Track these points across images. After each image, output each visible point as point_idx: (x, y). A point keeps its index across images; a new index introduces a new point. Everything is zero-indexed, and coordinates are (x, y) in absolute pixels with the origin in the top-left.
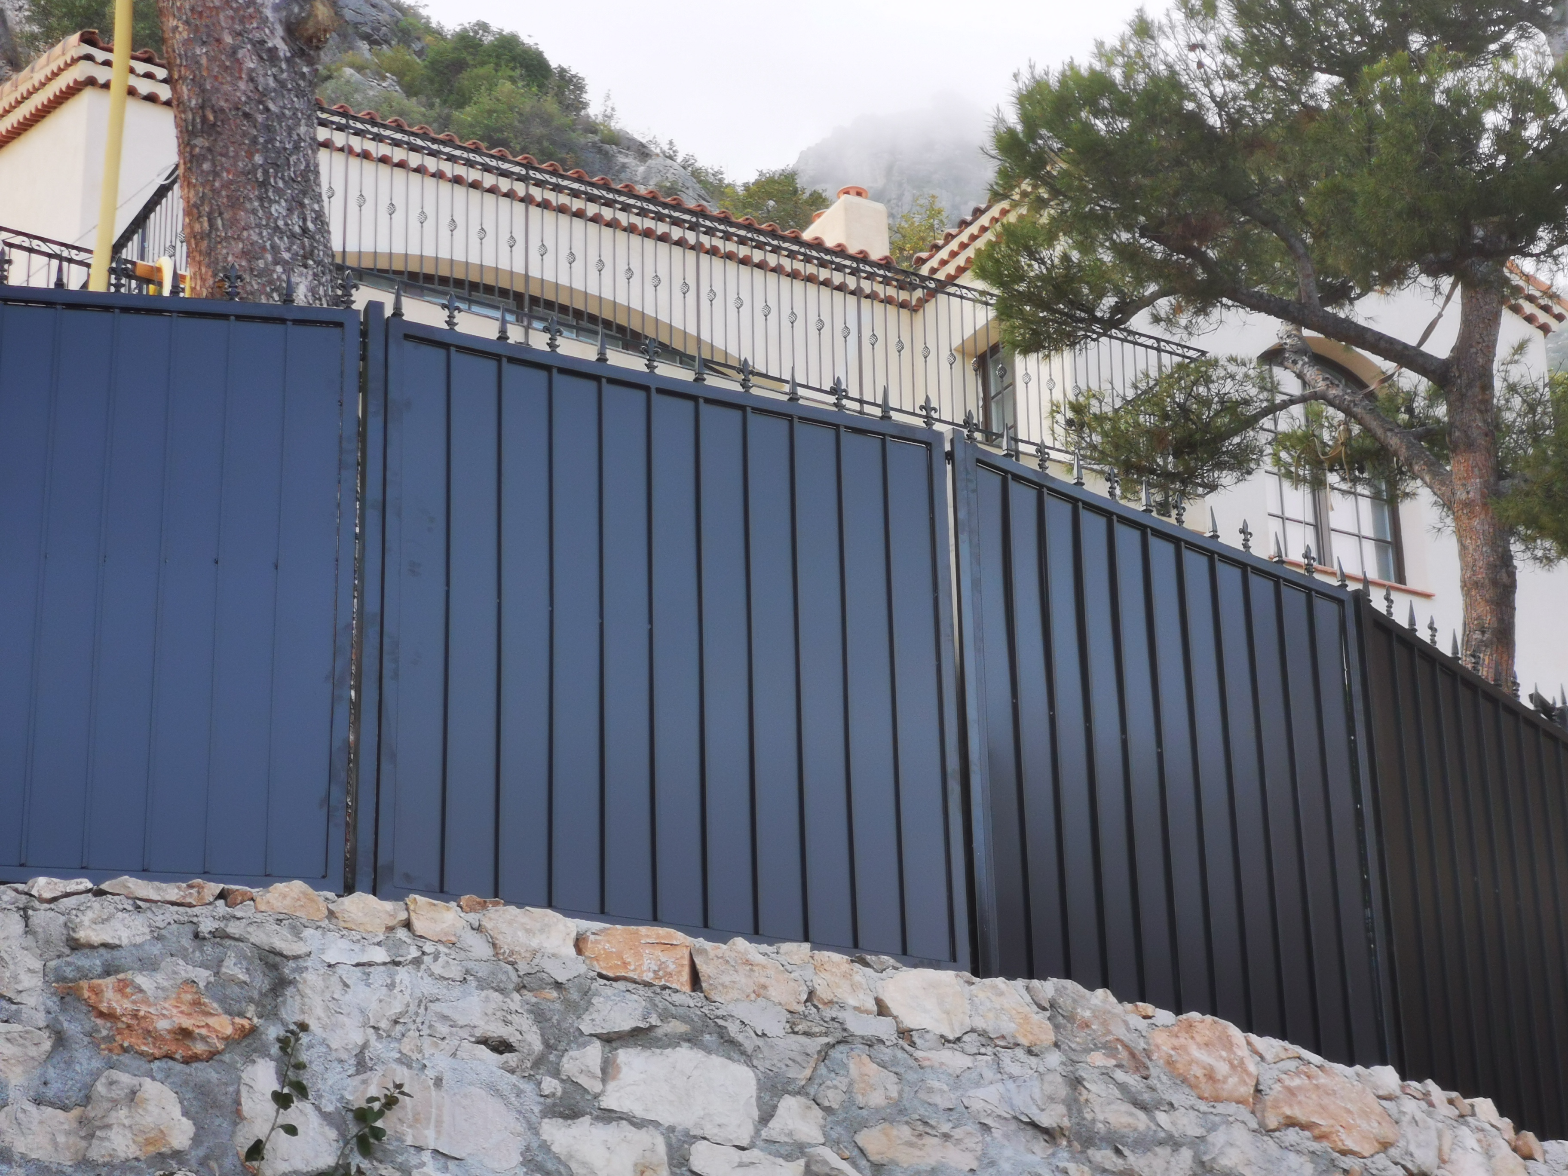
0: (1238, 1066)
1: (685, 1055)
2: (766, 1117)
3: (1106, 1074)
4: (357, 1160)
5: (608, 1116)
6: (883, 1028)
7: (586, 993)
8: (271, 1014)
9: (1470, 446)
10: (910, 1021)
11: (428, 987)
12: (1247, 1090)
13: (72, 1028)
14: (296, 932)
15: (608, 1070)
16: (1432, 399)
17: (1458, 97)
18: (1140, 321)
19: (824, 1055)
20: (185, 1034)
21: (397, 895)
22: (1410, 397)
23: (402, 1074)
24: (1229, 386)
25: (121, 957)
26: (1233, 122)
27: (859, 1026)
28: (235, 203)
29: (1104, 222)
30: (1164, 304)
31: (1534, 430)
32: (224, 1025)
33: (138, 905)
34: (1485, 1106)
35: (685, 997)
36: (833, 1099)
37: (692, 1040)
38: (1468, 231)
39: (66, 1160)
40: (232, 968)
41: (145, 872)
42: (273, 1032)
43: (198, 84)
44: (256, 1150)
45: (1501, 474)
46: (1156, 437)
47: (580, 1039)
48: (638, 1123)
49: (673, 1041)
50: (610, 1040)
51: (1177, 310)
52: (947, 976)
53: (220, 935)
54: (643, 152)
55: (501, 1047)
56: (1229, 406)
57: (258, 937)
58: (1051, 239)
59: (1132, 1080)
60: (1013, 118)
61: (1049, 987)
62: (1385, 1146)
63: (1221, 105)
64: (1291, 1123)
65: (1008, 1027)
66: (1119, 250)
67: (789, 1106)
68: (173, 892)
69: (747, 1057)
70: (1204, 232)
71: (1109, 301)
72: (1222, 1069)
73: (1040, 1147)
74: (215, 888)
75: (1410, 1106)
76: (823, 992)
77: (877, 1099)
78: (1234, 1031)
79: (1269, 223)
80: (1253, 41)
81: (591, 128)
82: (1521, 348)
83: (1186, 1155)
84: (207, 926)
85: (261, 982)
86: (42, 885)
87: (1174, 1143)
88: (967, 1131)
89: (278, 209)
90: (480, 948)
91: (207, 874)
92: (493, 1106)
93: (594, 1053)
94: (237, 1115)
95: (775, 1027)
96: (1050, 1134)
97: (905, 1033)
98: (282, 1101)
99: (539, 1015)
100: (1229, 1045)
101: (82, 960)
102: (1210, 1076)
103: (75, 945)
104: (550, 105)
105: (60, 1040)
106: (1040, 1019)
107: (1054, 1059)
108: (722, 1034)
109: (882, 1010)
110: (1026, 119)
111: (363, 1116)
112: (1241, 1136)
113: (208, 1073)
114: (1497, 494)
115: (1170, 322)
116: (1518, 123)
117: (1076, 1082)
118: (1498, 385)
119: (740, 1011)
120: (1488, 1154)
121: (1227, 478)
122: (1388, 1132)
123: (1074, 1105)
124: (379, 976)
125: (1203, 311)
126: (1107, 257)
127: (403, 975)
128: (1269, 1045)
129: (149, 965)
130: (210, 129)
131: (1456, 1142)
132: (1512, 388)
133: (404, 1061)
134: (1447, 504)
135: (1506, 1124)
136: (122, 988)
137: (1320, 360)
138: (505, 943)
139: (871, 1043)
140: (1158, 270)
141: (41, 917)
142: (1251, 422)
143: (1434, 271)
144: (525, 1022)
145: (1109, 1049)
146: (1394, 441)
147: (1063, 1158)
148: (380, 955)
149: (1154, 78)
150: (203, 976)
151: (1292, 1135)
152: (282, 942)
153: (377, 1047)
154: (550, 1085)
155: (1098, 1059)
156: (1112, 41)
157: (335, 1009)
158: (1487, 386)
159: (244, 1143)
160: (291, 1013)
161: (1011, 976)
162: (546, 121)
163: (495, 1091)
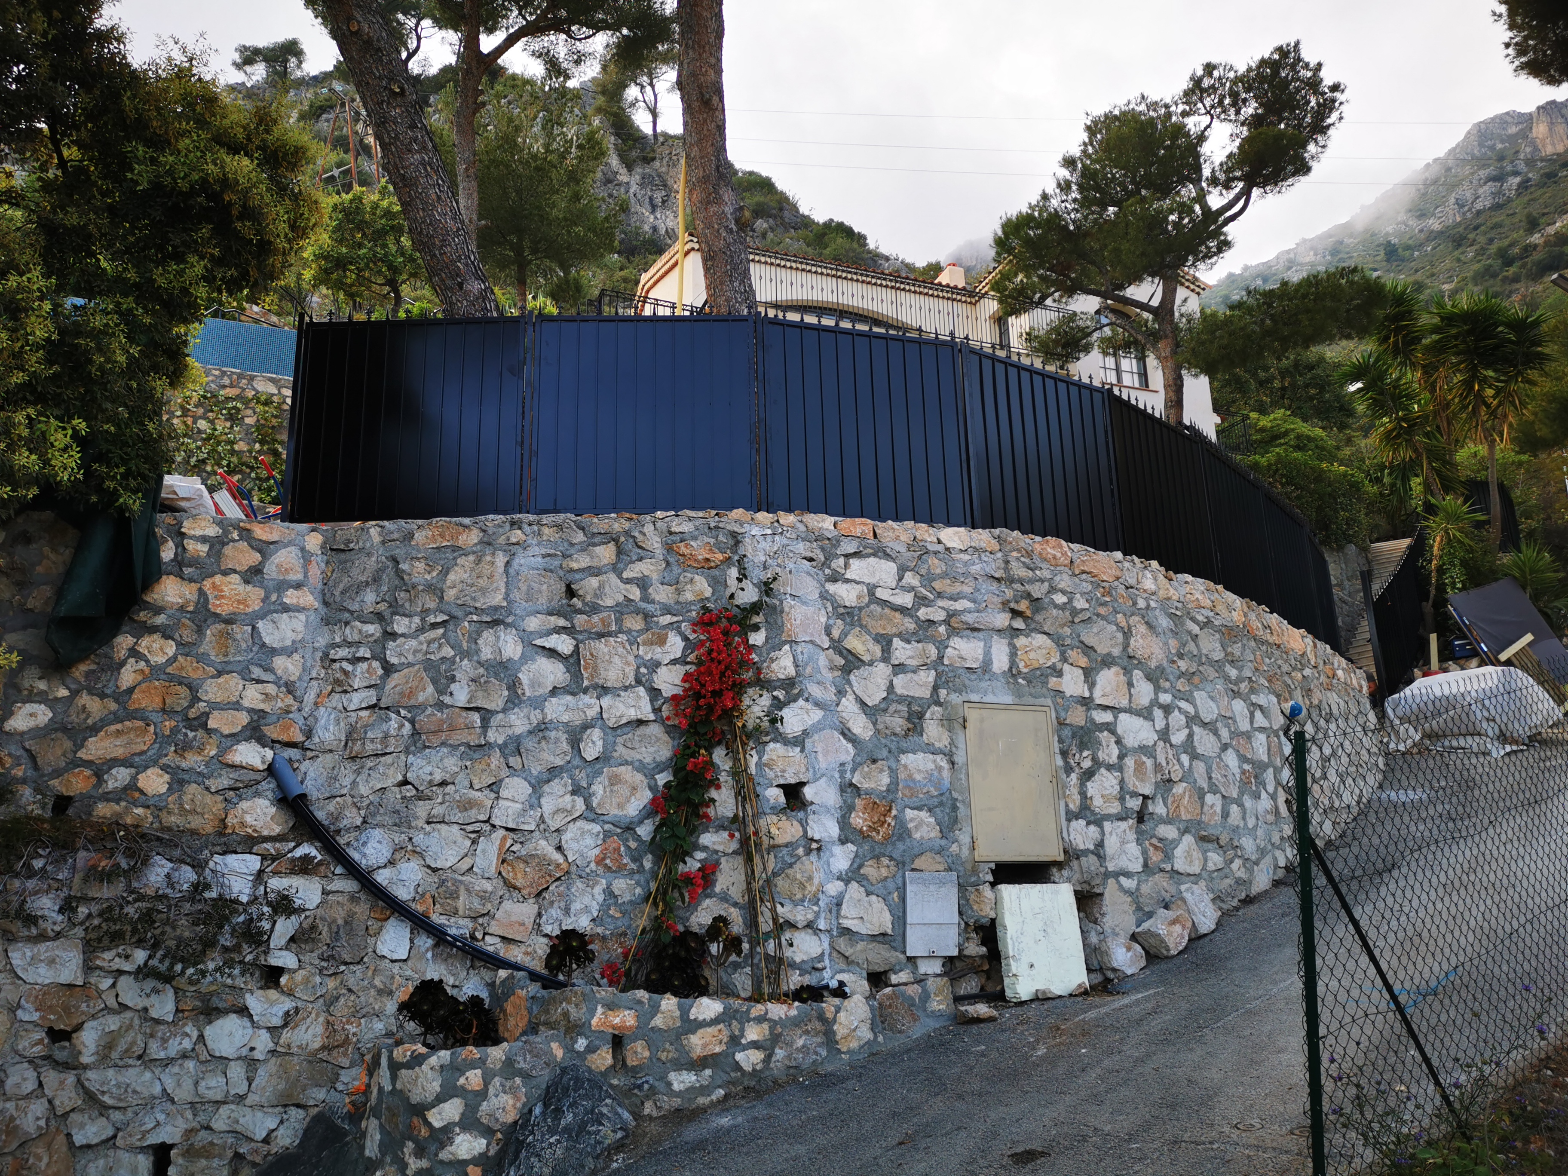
0: (1064, 554)
1: (872, 560)
2: (901, 579)
3: (1018, 559)
4: (765, 598)
5: (847, 581)
6: (940, 548)
7: (838, 541)
8: (735, 552)
9: (1166, 337)
10: (949, 545)
11: (785, 541)
12: (1067, 562)
13: (671, 560)
14: (741, 525)
15: (847, 566)
16: (1154, 321)
17: (1159, 212)
18: (1049, 302)
19: (920, 557)
20: (707, 560)
21: (774, 512)
22: (1147, 321)
23: (778, 570)
24: (1081, 323)
25: (686, 536)
26: (1078, 228)
27: (931, 547)
28: (722, 283)
29: (1035, 268)
30: (1057, 295)
31: (1190, 330)
32: (720, 557)
33: (690, 519)
34: (1154, 564)
35: (872, 541)
36: (923, 572)
37: (874, 555)
38: (1163, 259)
39: (672, 602)
40: (721, 538)
41: (693, 508)
42: (736, 558)
43: (707, 243)
44: (732, 596)
45: (1177, 345)
46: (1056, 342)
47: (837, 556)
48: (858, 583)
49: (868, 556)
50: (847, 556)
51: (1061, 296)
52: (962, 529)
53: (717, 527)
54: (887, 259)
55: (811, 560)
56: (1081, 330)
57: (729, 527)
58: (1016, 275)
59: (1027, 560)
60: (1000, 233)
61: (997, 531)
62: (1118, 578)
63: (1074, 221)
64: (1084, 572)
65: (983, 545)
66: (1040, 277)
67: (908, 575)
68: (701, 514)
69: (894, 560)
70: (1069, 268)
71: (1038, 295)
72: (1059, 555)
73: (995, 584)
74: (714, 512)
75: (1127, 564)
76: (919, 537)
77: (938, 571)
78: (1063, 543)
79: (1093, 263)
80: (1085, 198)
81: (869, 252)
82: (1185, 300)
83: (1046, 584)
84: (712, 525)
85: (731, 542)
86: (659, 514)
87: (1042, 581)
88: (970, 580)
89: (736, 284)
90: (802, 528)
91: (713, 508)
92: (809, 579)
93: (841, 561)
94: (726, 586)
95: (903, 550)
96: (998, 580)
97: (947, 549)
98: (740, 580)
99: (823, 549)
100: (1061, 547)
101: (672, 538)
102: (1055, 557)
103: (671, 533)
104: (855, 245)
105: (668, 564)
106: (994, 542)
107: (999, 555)
108: (885, 552)
109: (939, 542)
110: (1004, 232)
111: (766, 584)
112: (1065, 577)
113: (716, 572)
114: (1176, 353)
115: (1059, 301)
116: (1181, 218)
117: (1007, 562)
118: (1177, 314)
119: (890, 544)
120: (1155, 579)
121: (1082, 355)
122: (1119, 573)
123: (1006, 569)
124: (769, 539)
125: (1070, 296)
126: (1036, 279)
127: (777, 538)
128: (1076, 546)
129: (695, 538)
130: (712, 258)
131: (1144, 576)
132: (1182, 315)
133: (779, 565)
134: (1158, 358)
135: (1163, 569)
136: (686, 546)
137: (1113, 311)
138: (810, 526)
139: (935, 553)
140: (1054, 283)
141: (659, 524)
142: (1090, 334)
143: (1153, 276)
144: (818, 551)
145: (1019, 551)
146: (1140, 337)
147: (1003, 588)
148: (769, 532)
149: (1050, 214)
150: (712, 541)
151: (1084, 576)
152: (737, 529)
153: (770, 561)
154: (827, 571)
155: (1015, 554)
156: (1034, 203)
157: (755, 550)
158: (1173, 314)
159: (728, 594)
160: (741, 552)
161: (984, 528)
162: (854, 251)
163: (808, 573)
